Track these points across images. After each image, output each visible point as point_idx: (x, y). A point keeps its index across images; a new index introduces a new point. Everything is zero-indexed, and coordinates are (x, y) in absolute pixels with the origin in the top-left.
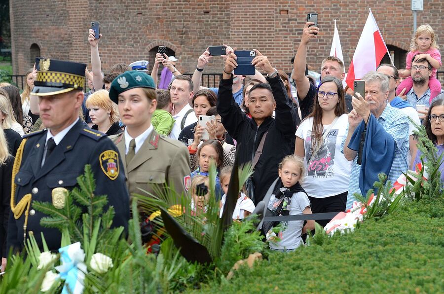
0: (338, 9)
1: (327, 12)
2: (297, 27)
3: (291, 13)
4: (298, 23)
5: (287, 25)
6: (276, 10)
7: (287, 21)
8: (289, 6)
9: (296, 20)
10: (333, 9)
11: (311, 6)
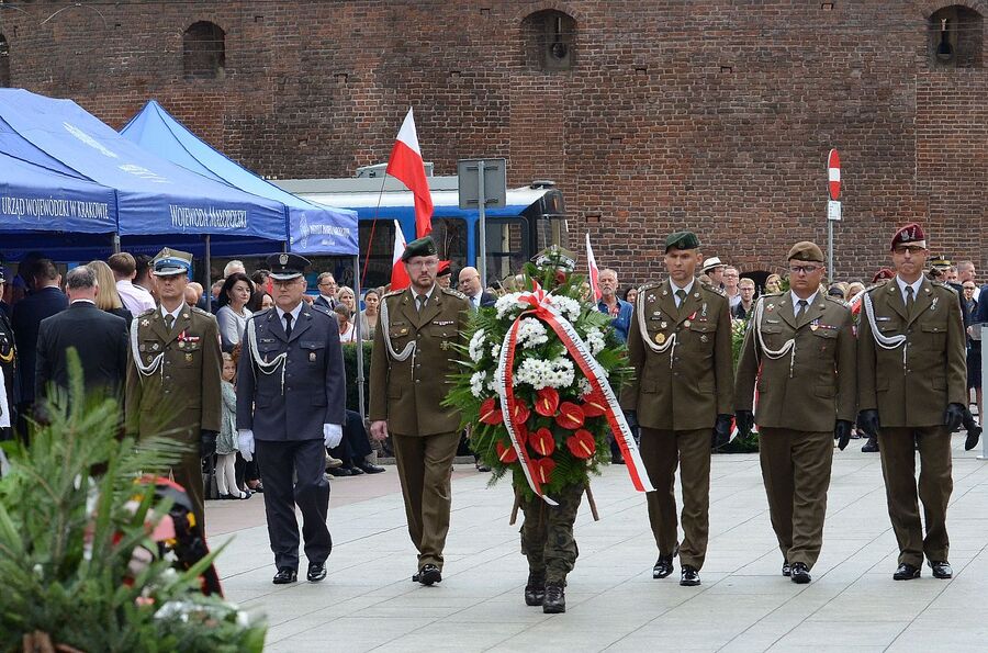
0: (683, 215)
1: (665, 220)
2: (615, 241)
3: (604, 220)
4: (617, 236)
5: (598, 240)
6: (580, 214)
7: (598, 233)
8: (602, 209)
9: (613, 231)
10: (674, 215)
11: (637, 209)
